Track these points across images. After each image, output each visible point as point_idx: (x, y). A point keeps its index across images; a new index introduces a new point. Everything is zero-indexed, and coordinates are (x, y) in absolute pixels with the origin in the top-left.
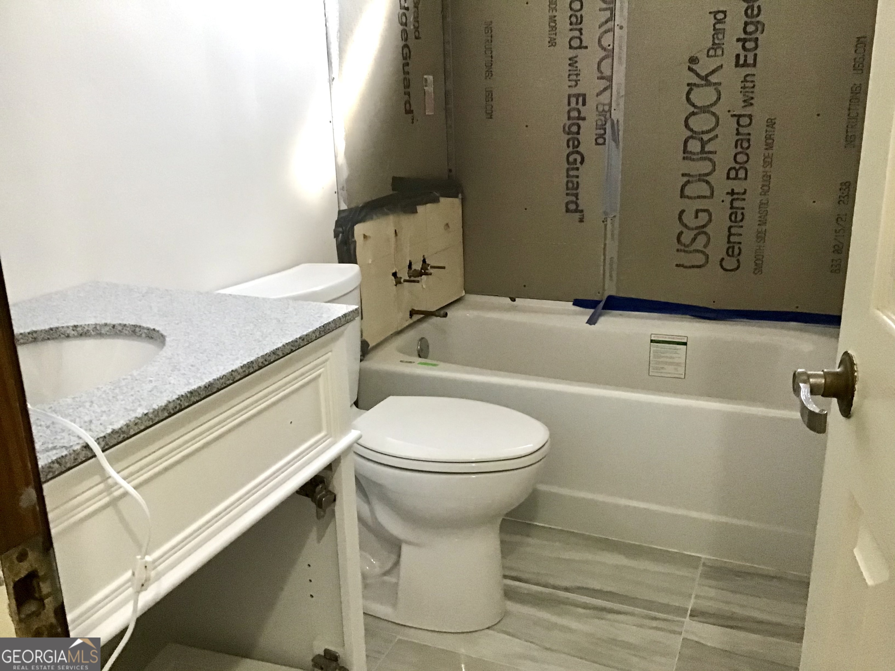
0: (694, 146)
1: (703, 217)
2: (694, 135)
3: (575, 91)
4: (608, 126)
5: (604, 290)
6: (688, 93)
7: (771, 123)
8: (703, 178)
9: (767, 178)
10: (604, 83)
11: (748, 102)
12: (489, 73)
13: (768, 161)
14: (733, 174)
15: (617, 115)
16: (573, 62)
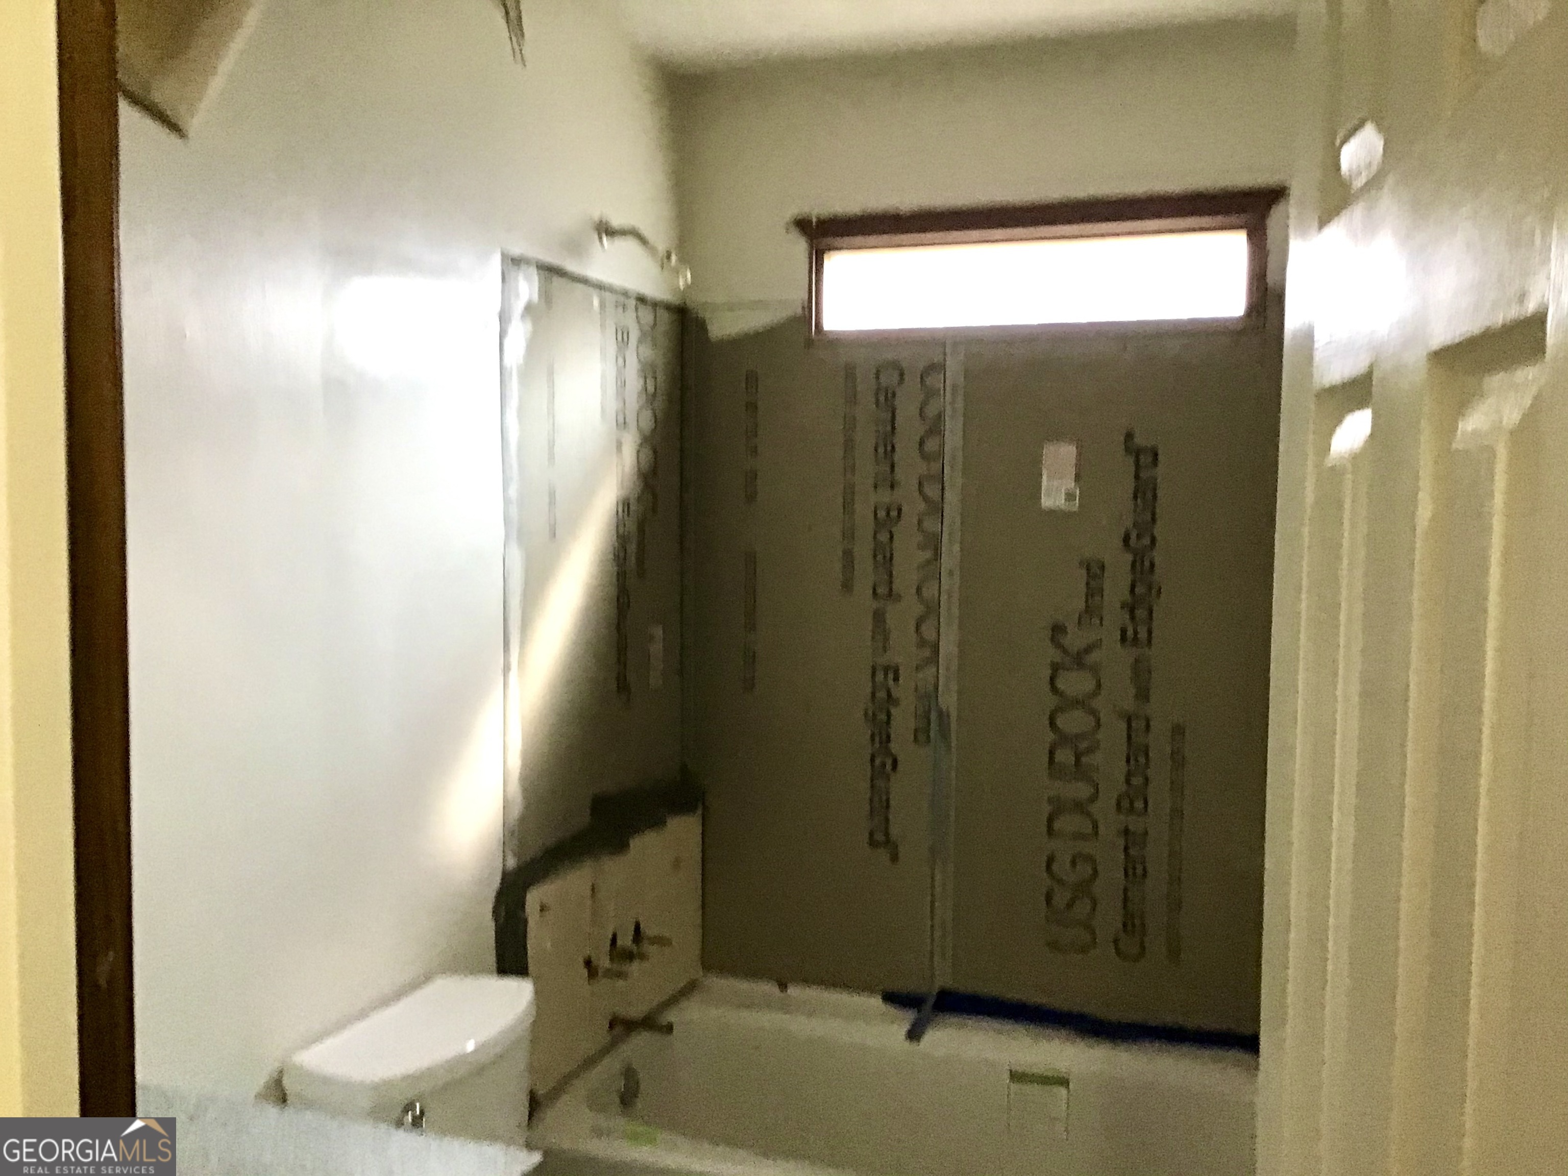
0: (1065, 756)
1: (1085, 870)
2: (1063, 739)
3: (882, 660)
4: (933, 716)
5: (933, 976)
6: (1052, 680)
7: (1178, 731)
8: (1080, 807)
9: (1177, 813)
10: (927, 653)
11: (1143, 695)
12: (751, 626)
13: (1177, 787)
14: (1125, 804)
15: (949, 700)
16: (879, 617)
